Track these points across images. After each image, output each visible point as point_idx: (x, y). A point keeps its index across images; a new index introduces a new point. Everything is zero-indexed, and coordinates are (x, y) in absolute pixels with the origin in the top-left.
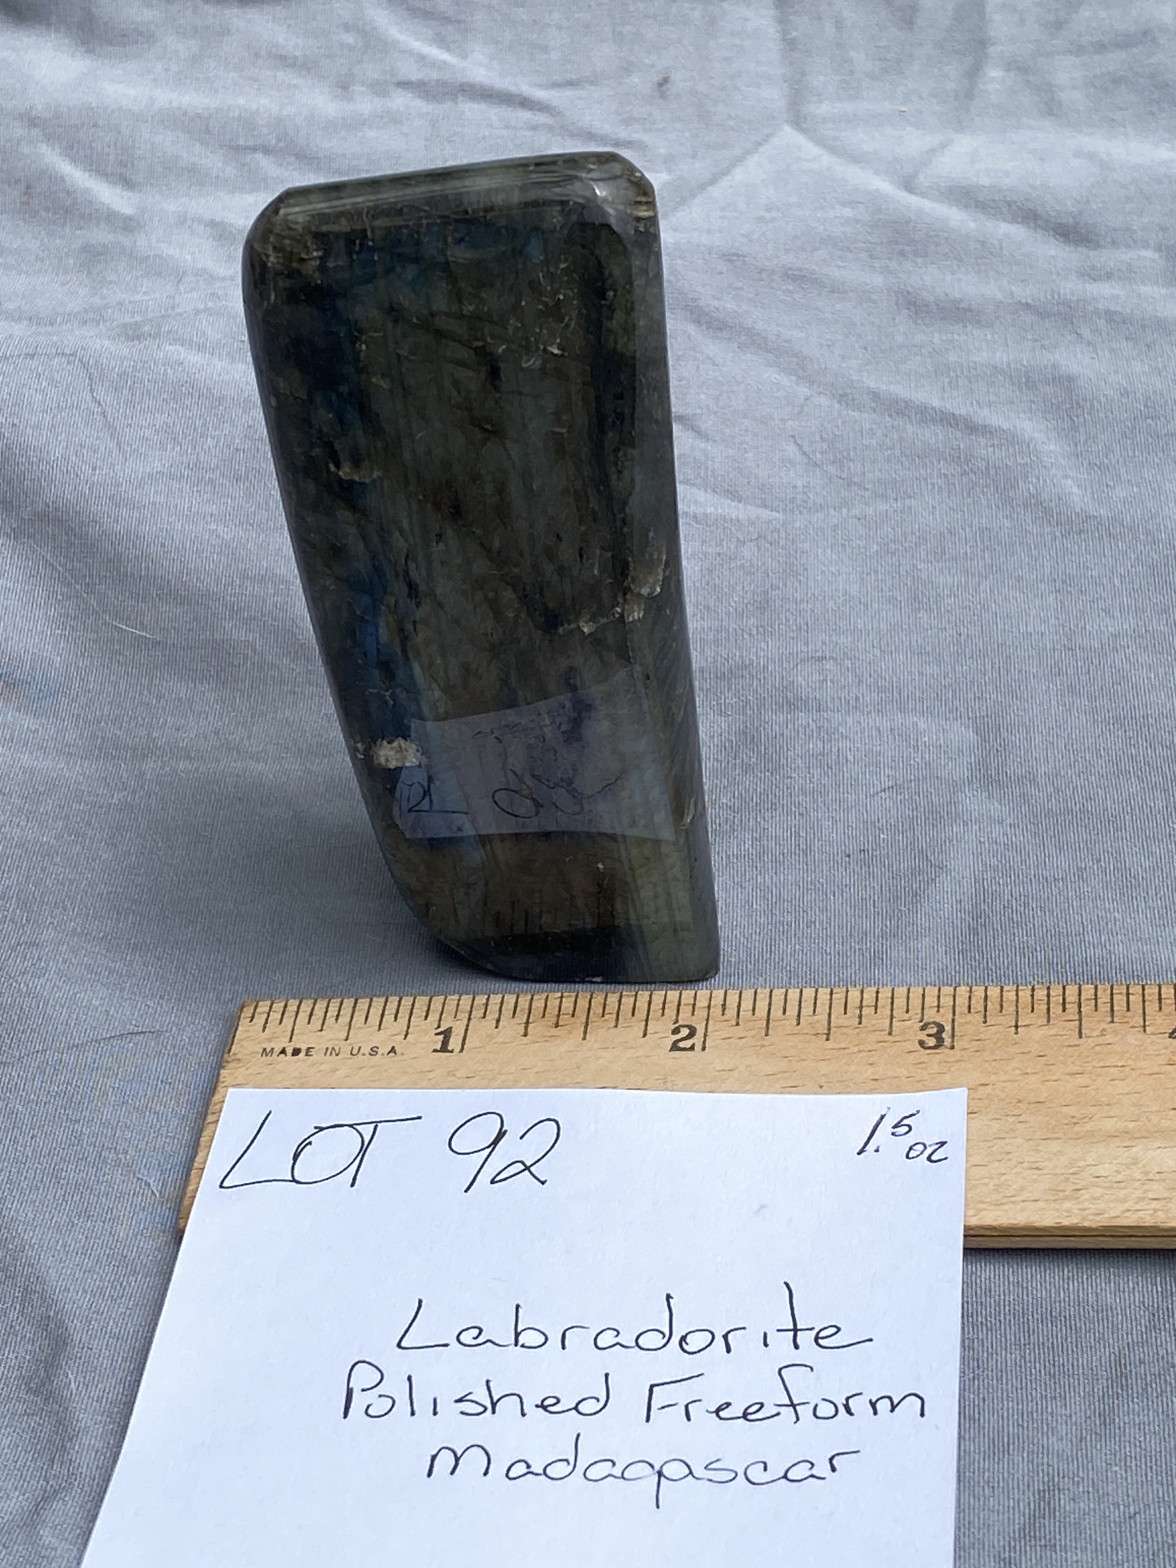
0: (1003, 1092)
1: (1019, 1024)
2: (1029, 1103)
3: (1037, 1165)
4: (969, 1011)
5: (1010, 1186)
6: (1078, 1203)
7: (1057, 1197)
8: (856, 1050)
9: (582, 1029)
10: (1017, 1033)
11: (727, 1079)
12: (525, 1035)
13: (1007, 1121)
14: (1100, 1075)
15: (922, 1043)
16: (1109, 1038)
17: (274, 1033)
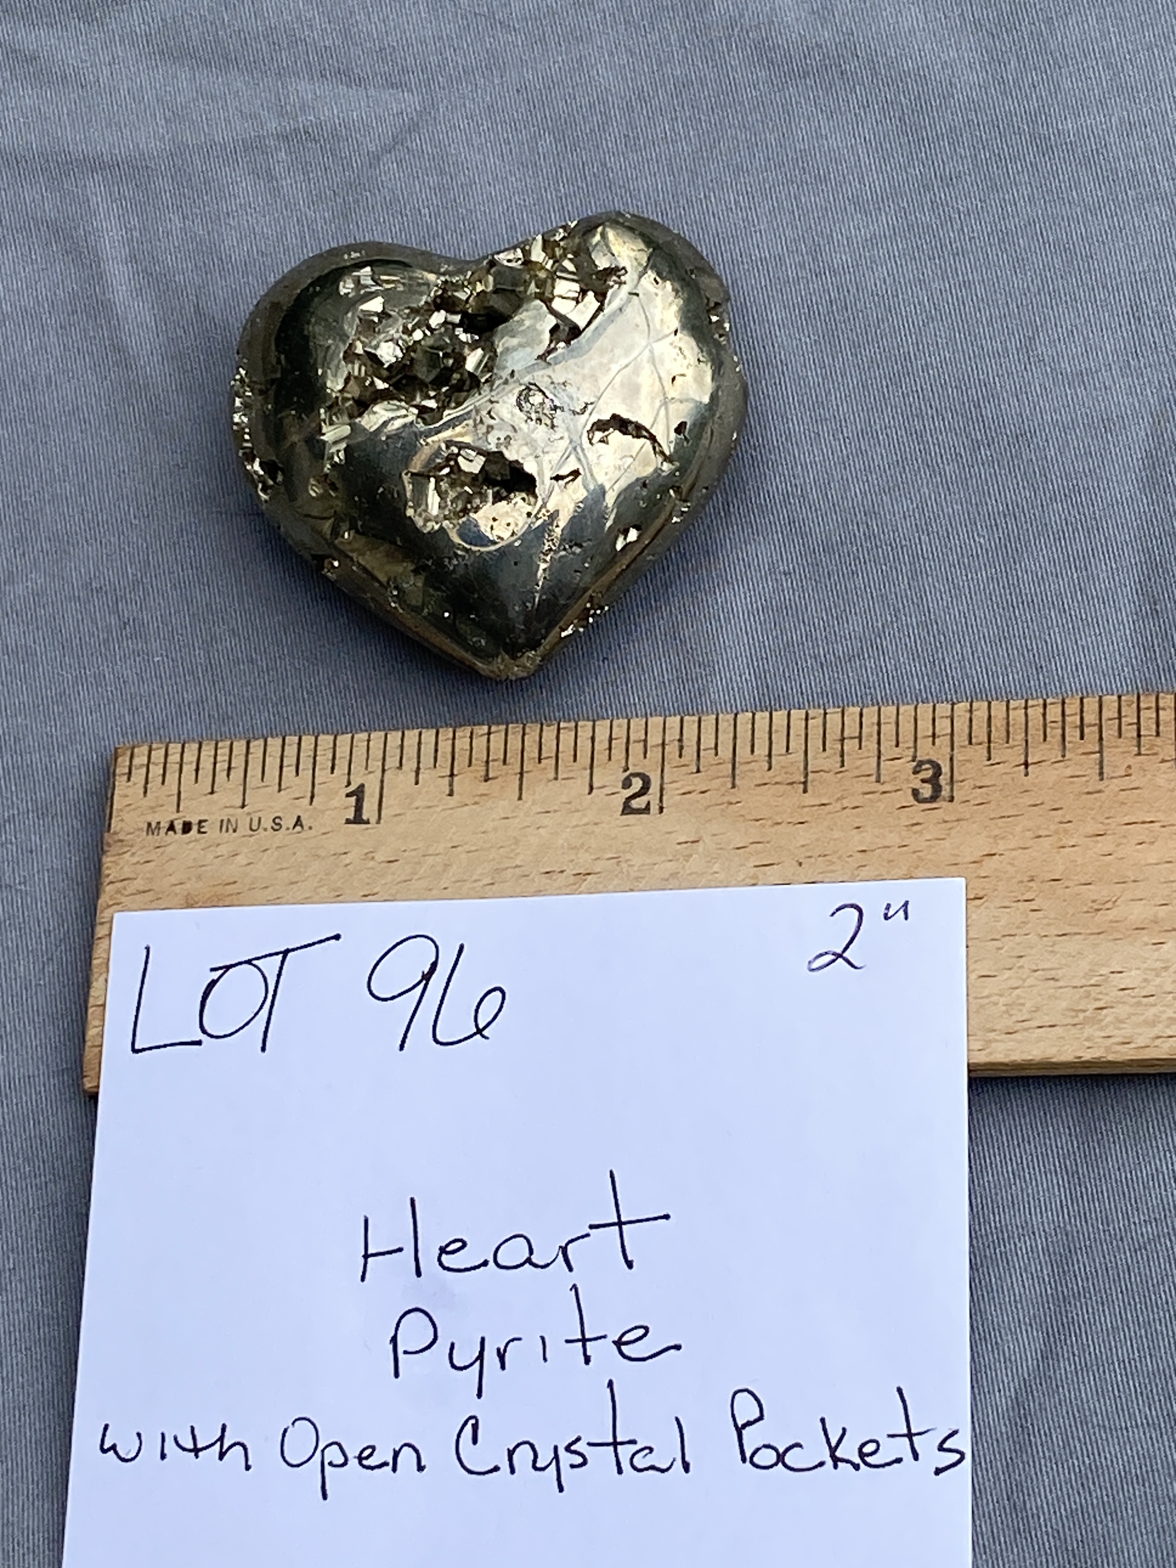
0: (1012, 865)
1: (1030, 761)
2: (1042, 882)
3: (1053, 973)
4: (970, 743)
5: (1023, 1005)
6: (1101, 1029)
7: (1075, 1021)
8: (838, 806)
9: (517, 782)
10: (1027, 774)
11: (691, 856)
12: (451, 794)
13: (1018, 909)
14: (1124, 837)
15: (915, 793)
16: (1134, 780)
17: (157, 797)
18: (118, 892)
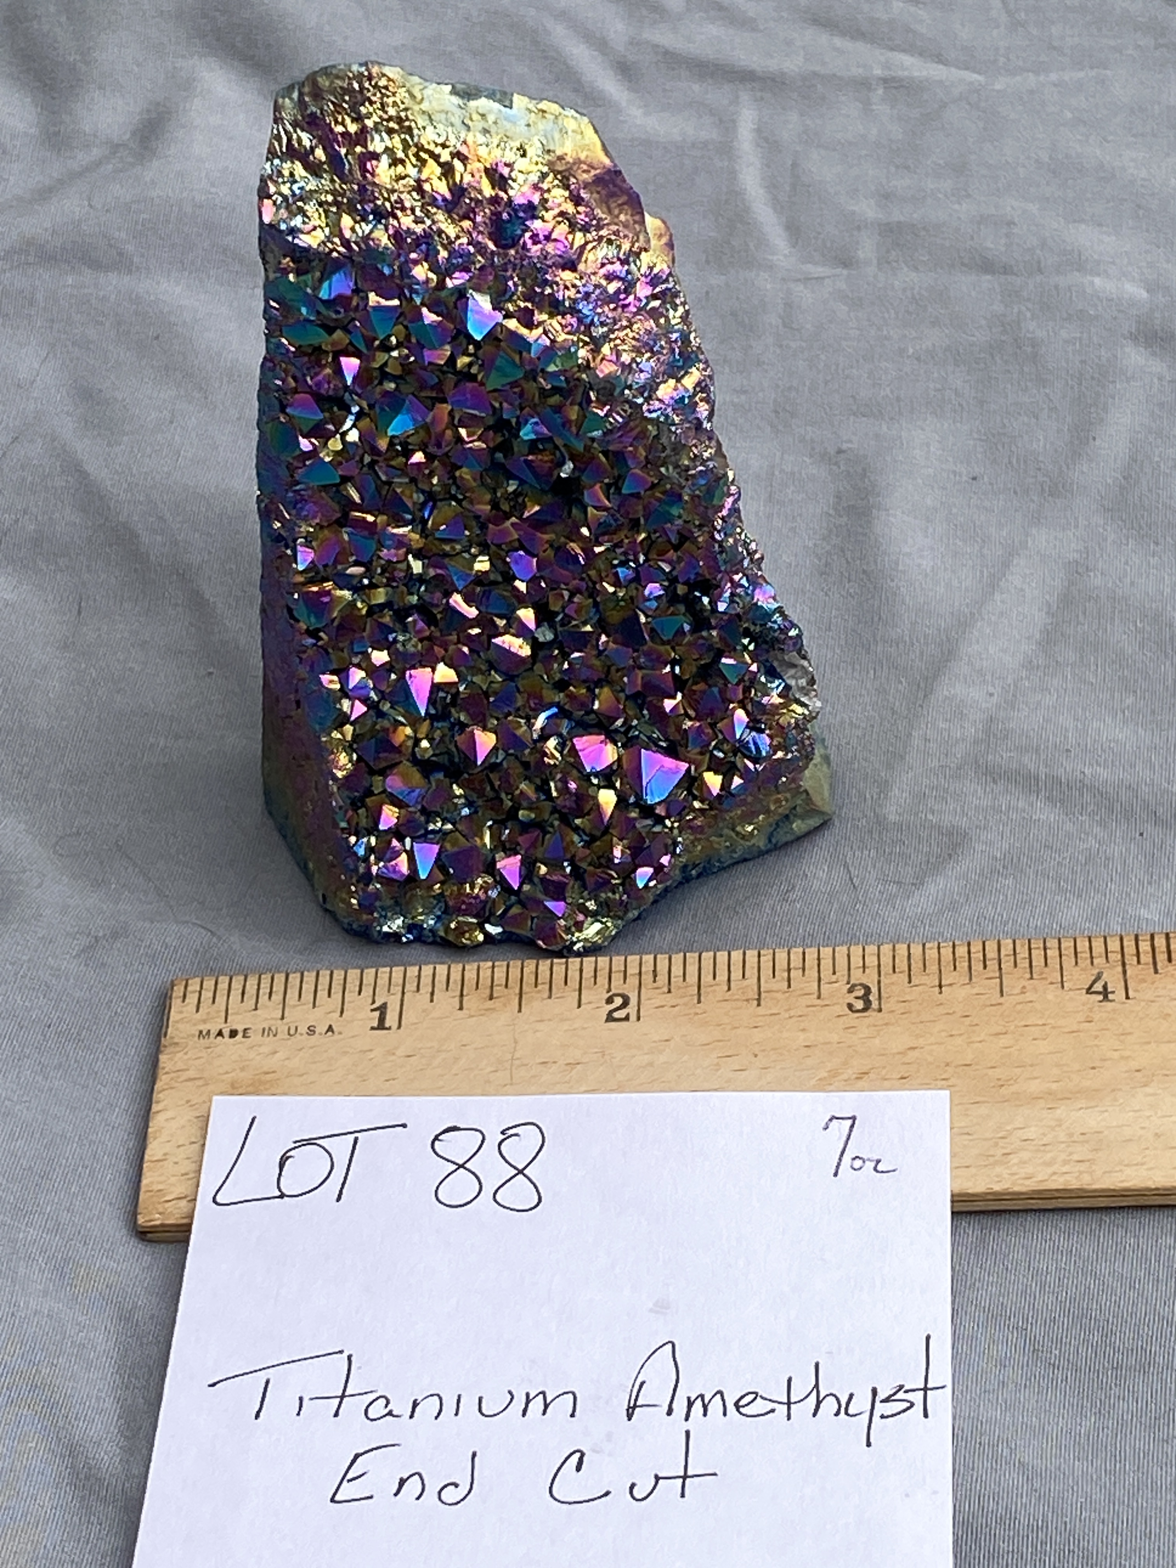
0: (931, 1055)
1: (943, 983)
2: (956, 1067)
3: (966, 1130)
4: (894, 971)
6: (1008, 1168)
7: (987, 1162)
8: (787, 1016)
9: (517, 1001)
10: (941, 993)
11: (664, 1050)
12: (461, 1008)
14: (1022, 1035)
15: (850, 1006)
16: (1029, 996)
17: (208, 1013)
18: (172, 1079)
